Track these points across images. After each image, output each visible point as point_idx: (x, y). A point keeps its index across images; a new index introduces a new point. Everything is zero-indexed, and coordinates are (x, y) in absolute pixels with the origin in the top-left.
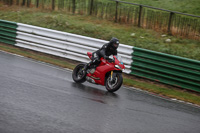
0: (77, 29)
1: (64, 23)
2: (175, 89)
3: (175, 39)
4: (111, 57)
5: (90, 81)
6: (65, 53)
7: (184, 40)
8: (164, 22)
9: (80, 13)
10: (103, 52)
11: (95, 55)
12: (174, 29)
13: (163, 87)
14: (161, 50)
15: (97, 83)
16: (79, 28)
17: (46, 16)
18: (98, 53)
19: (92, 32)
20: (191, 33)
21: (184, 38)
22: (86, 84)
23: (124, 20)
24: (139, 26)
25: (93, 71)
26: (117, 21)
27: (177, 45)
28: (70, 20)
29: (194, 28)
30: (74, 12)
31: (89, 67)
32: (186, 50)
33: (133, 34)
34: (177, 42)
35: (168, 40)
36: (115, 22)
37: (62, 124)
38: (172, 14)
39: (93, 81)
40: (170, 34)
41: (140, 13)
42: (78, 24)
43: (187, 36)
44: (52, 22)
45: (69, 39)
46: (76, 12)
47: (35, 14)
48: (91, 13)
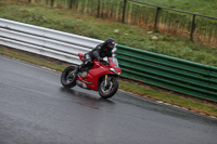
0: (56, 23)
1: (41, 17)
2: (161, 91)
3: (162, 37)
4: (106, 59)
5: (81, 86)
6: (41, 50)
7: (172, 38)
8: (150, 18)
9: (59, 7)
10: (96, 53)
11: (88, 57)
12: (161, 26)
13: (148, 88)
14: (147, 47)
15: (89, 88)
16: (58, 23)
17: (22, 8)
18: (91, 54)
19: (72, 28)
20: (179, 31)
21: (171, 35)
22: (76, 88)
23: (107, 15)
24: (123, 21)
25: (84, 74)
26: (100, 16)
27: (164, 43)
28: (48, 14)
29: (183, 25)
30: (52, 5)
31: (80, 69)
32: (173, 48)
33: (116, 31)
34: (164, 40)
35: (155, 37)
36: (98, 16)
37: (37, 128)
38: (159, 9)
39: (85, 85)
40: (156, 31)
41: (124, 8)
42: (56, 18)
43: (174, 33)
44: (29, 16)
45: (46, 35)
46: (55, 5)
47: (9, 7)
48: (71, 7)
